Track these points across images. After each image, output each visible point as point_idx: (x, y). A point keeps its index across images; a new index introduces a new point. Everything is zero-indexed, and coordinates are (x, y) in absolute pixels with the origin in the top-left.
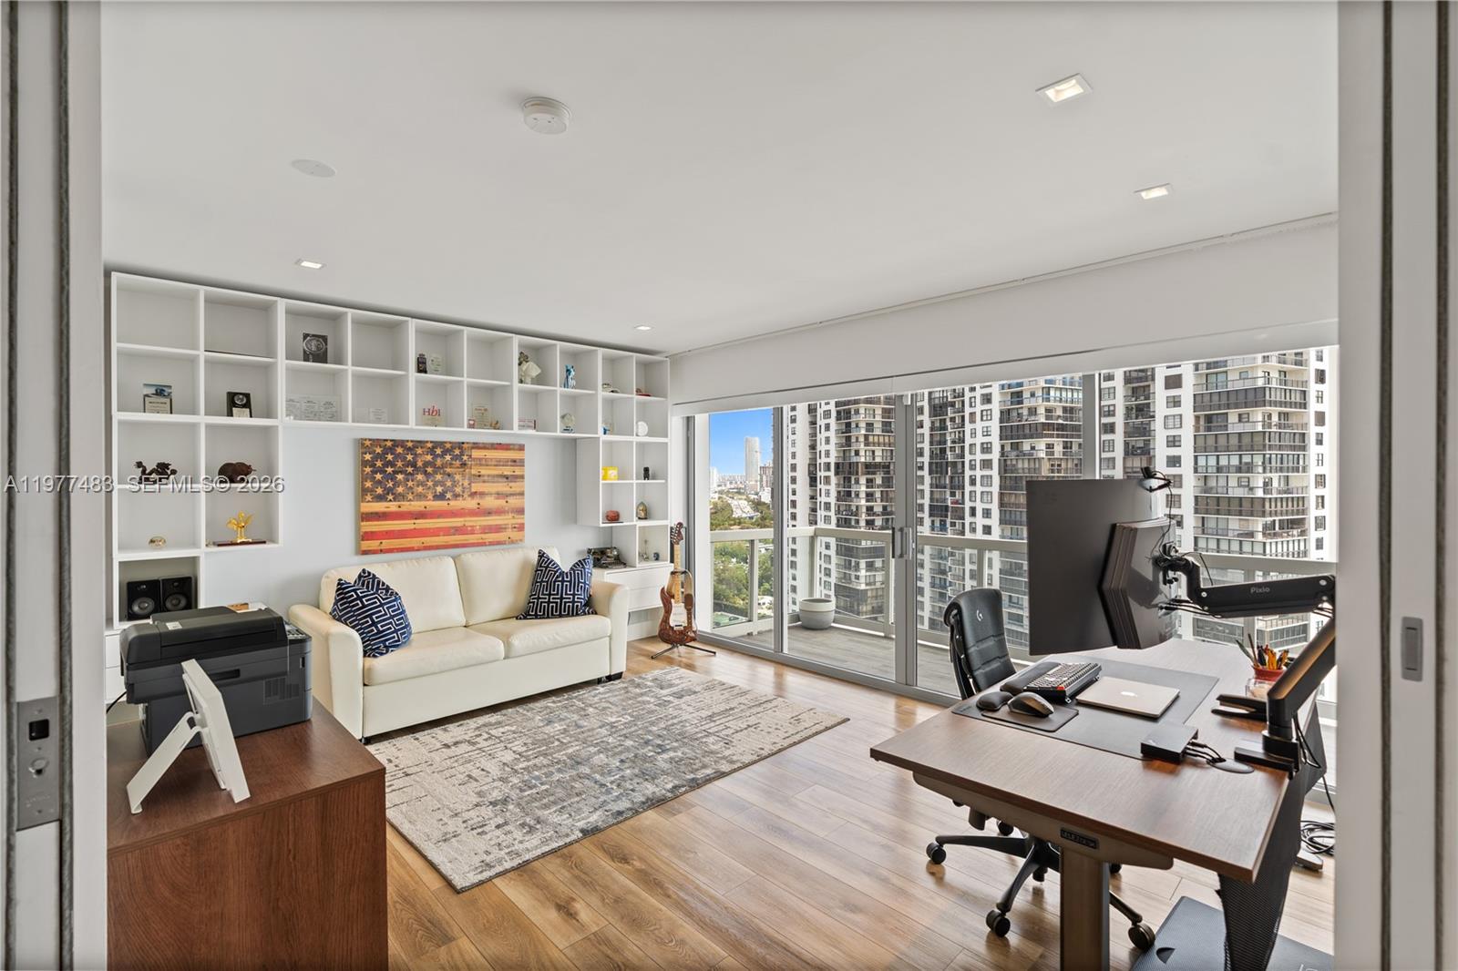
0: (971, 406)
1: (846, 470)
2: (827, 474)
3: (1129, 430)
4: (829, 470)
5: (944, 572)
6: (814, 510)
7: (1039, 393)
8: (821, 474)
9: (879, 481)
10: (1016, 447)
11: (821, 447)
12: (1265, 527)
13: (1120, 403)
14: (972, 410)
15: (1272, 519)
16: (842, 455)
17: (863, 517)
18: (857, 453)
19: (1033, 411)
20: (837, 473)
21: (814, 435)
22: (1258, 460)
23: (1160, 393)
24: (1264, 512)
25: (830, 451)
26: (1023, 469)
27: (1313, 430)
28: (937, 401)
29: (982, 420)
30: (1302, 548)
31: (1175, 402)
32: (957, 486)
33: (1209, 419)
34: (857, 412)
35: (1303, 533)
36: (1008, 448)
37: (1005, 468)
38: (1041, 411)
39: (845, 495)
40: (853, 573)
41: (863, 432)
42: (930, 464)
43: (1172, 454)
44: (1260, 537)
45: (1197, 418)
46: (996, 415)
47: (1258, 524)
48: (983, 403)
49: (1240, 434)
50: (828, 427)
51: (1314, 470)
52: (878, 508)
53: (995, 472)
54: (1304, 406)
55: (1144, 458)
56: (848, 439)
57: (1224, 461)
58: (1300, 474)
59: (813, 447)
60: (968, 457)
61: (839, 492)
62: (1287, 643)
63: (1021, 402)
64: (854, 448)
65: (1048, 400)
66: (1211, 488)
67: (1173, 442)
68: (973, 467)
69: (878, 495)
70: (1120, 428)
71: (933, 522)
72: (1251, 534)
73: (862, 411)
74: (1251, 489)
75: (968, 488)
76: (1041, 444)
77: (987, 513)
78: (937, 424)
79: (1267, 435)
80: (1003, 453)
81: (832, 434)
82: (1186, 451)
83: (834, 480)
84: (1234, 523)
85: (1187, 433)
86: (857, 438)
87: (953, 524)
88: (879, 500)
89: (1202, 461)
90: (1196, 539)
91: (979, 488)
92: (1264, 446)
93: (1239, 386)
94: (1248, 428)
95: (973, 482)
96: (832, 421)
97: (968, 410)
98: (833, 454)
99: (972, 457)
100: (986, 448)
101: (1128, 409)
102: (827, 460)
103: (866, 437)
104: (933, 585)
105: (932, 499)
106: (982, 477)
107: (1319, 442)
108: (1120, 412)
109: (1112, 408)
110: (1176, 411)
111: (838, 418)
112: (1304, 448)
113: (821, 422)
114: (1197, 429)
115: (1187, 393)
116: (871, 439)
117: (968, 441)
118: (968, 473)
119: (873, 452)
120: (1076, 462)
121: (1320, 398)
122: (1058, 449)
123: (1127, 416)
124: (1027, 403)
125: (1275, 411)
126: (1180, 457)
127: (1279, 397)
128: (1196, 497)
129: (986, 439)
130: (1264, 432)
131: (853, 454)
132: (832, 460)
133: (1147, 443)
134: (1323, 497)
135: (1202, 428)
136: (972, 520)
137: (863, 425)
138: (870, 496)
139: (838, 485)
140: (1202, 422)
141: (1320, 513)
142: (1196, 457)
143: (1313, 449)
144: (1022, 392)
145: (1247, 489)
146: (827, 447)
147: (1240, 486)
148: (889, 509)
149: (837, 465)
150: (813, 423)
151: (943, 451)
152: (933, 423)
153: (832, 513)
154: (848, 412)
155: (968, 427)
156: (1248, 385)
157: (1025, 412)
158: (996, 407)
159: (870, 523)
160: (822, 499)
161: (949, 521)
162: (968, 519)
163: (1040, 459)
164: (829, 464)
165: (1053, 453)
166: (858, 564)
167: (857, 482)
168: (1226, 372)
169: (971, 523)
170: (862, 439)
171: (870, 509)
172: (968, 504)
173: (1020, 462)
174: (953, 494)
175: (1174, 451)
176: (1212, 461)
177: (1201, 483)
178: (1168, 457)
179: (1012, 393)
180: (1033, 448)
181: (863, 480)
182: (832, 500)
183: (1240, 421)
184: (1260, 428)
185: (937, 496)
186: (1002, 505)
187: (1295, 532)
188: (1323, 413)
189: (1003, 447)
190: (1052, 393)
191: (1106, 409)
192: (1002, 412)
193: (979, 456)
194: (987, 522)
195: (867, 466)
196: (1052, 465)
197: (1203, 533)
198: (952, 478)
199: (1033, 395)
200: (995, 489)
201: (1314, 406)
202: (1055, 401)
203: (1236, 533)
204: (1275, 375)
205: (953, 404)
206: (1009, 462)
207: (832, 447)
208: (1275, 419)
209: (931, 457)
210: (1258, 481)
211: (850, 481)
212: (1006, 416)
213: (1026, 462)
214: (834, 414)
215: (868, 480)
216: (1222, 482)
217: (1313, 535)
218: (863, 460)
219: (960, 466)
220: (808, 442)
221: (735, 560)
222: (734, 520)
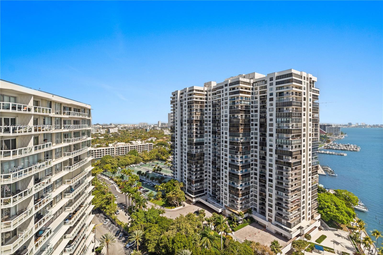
0: (222, 105)
1: (190, 122)
3: (261, 112)
4: (186, 122)
5: (215, 149)
6: (182, 133)
7: (239, 102)
8: (184, 123)
9: (199, 125)
10: (233, 116)
11: (184, 115)
12: (292, 137)
13: (259, 105)
14: (223, 106)
15: (293, 134)
16: (189, 118)
17: (194, 134)
18: (193, 117)
19: (238, 107)
20: (188, 123)
21: (182, 112)
22: (290, 120)
23: (268, 102)
24: (292, 133)
25: (186, 117)
27: (303, 112)
28: (214, 103)
29: (225, 109)
30: (300, 142)
31: (272, 105)
32: (218, 126)
33: (279, 109)
34: (193, 106)
35: (301, 138)
36: (231, 116)
37: (230, 122)
38: (240, 106)
39: (190, 129)
40: (192, 150)
41: (195, 111)
42: (212, 120)
44: (291, 139)
45: (277, 109)
47: (290, 136)
48: (225, 104)
49: (286, 113)
50: (185, 110)
51: (303, 122)
52: (199, 132)
53: (228, 122)
54: (301, 106)
55: (264, 119)
56: (191, 113)
57: (283, 120)
58: (300, 123)
59: (182, 115)
60: (221, 118)
61: (188, 128)
62: (297, 165)
63: (234, 104)
64: (192, 116)
65: (241, 104)
66: (280, 127)
67: (271, 115)
68: (223, 121)
69: (199, 128)
70: (259, 111)
71: (213, 136)
72: (289, 138)
73: (194, 106)
75: (222, 127)
76: (240, 115)
77: (226, 133)
78: (214, 110)
80: (230, 117)
81: (186, 112)
82: (274, 117)
83: (187, 124)
84: (285, 136)
85: (274, 113)
86: (193, 113)
87: (218, 136)
88: (199, 130)
89: (278, 120)
90: (276, 139)
91: (224, 127)
92: (292, 116)
93: (286, 101)
94: (288, 112)
95: (223, 125)
96: (187, 108)
97: (222, 106)
98: (187, 117)
99: (222, 118)
100: (226, 116)
101: (261, 106)
102: (185, 119)
103: (195, 113)
104: (213, 152)
105: (212, 130)
106: (225, 124)
107: (304, 115)
108: (259, 107)
109: (257, 106)
110: (272, 107)
111: (188, 108)
112: (301, 117)
113: (184, 109)
114: (277, 112)
115: (274, 102)
116: (197, 113)
117: (222, 114)
118: (222, 123)
119: (197, 117)
120: (248, 120)
121: (304, 105)
122: (244, 117)
123: (261, 108)
124: (236, 105)
125: (294, 107)
126: (272, 119)
127: (295, 104)
128: (276, 129)
129: (226, 114)
130: (292, 113)
131: (192, 117)
132: (187, 119)
133: (265, 115)
134: (305, 129)
136: (222, 135)
137: (195, 110)
138: (196, 129)
139: (188, 126)
140: (278, 110)
141: (304, 133)
142: (276, 119)
143: (303, 117)
144: (235, 101)
145: (288, 127)
146: (185, 115)
147: (286, 126)
148: (201, 132)
149: (188, 120)
150: (182, 109)
151: (216, 117)
152: (213, 109)
153: (186, 133)
154: (191, 106)
155: (222, 110)
156: (288, 101)
157: (236, 107)
158: (228, 105)
159: (196, 136)
160: (184, 130)
161: (217, 135)
162: (221, 135)
163: (239, 119)
164: (186, 120)
165: (242, 118)
166: (193, 147)
167: (193, 125)
168: (283, 97)
169: (222, 136)
170: (194, 113)
171: (196, 132)
172: (221, 131)
173: (234, 120)
174: (218, 128)
175: (271, 117)
176: (280, 120)
177: (277, 125)
178: (270, 119)
179: (233, 102)
180: (238, 116)
181: (194, 124)
182: (187, 130)
183: (286, 110)
184: (291, 112)
185: (214, 129)
186: (230, 131)
187: (299, 138)
188: (305, 108)
189: (230, 116)
190: (242, 102)
191: (255, 106)
192: (230, 107)
193: (224, 118)
194: (226, 136)
195: (196, 121)
196: (242, 121)
197: (278, 138)
198: (217, 124)
199: (238, 102)
200: (228, 127)
201: (303, 107)
202: (243, 104)
203: (285, 138)
204: (294, 98)
205: (218, 104)
206: (232, 120)
207: (186, 116)
208: (294, 109)
209: (212, 118)
210: (291, 125)
211: (191, 125)
212: (231, 108)
213: (236, 120)
214: (187, 106)
215: (196, 125)
216: (282, 125)
217: (303, 138)
218: (194, 119)
219: (220, 121)
220: (180, 114)
221: (163, 146)
222: (164, 135)
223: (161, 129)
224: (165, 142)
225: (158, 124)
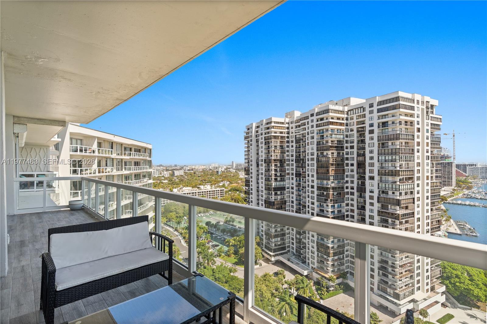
1: (268, 162)
2: (262, 163)
3: (359, 148)
4: (262, 161)
5: (300, 196)
6: (258, 175)
7: (329, 136)
8: (260, 163)
9: (279, 165)
10: (322, 153)
11: (260, 154)
12: (400, 180)
13: (355, 139)
14: (308, 141)
15: (402, 177)
16: (267, 156)
17: (273, 177)
18: (271, 156)
19: (327, 142)
20: (265, 163)
21: (258, 150)
22: (397, 157)
23: (367, 135)
24: (399, 175)
25: (263, 156)
26: (324, 161)
27: (416, 148)
28: (298, 138)
29: (311, 144)
30: (412, 187)
31: (372, 139)
32: (303, 167)
33: (383, 144)
34: (271, 142)
35: (413, 182)
36: (319, 154)
37: (318, 161)
38: (330, 141)
39: (268, 170)
40: (270, 196)
41: (273, 149)
42: (296, 159)
43: (371, 156)
44: (398, 183)
45: (379, 144)
46: (315, 143)
47: (397, 179)
48: (311, 139)
49: (392, 149)
50: (262, 148)
51: (416, 161)
52: (278, 174)
53: (315, 162)
54: (413, 140)
55: (363, 157)
56: (269, 151)
57: (387, 158)
58: (412, 162)
59: (258, 154)
60: (307, 157)
61: (266, 169)
62: (407, 218)
63: (323, 139)
64: (270, 154)
65: (332, 138)
66: (384, 167)
67: (371, 152)
68: (308, 161)
69: (278, 170)
70: (355, 147)
71: (297, 179)
72: (396, 182)
73: (273, 142)
74: (396, 167)
75: (307, 167)
76: (330, 153)
77: (313, 176)
78: (298, 146)
79: (400, 149)
80: (318, 156)
81: (263, 149)
82: (375, 155)
83: (264, 165)
84: (390, 179)
85: (376, 149)
86: (271, 151)
87: (303, 180)
88: (279, 172)
89: (380, 158)
90: (378, 184)
91: (310, 167)
92: (399, 153)
93: (391, 133)
94: (394, 147)
96: (263, 145)
97: (307, 141)
98: (264, 156)
99: (308, 157)
100: (312, 154)
101: (358, 141)
102: (262, 158)
103: (274, 151)
104: (297, 200)
105: (296, 171)
106: (311, 164)
107: (418, 152)
108: (356, 142)
109: (353, 141)
110: (372, 141)
111: (265, 144)
112: (413, 154)
113: (260, 145)
114: (379, 147)
115: (375, 135)
116: (276, 151)
117: (307, 152)
118: (307, 162)
119: (277, 155)
120: (341, 158)
121: (418, 137)
122: (335, 155)
123: (358, 143)
124: (325, 139)
125: (404, 141)
126: (373, 157)
127: (404, 137)
128: (379, 170)
129: (312, 151)
130: (399, 148)
132: (263, 158)
133: (364, 152)
134: (419, 170)
135: (381, 147)
136: (308, 178)
137: (273, 147)
138: (276, 170)
139: (265, 167)
140: (381, 145)
141: (418, 175)
142: (378, 157)
143: (416, 154)
144: (323, 135)
145: (394, 167)
146: (262, 154)
147: (392, 166)
148: (282, 174)
149: (265, 160)
150: (258, 146)
151: (300, 155)
152: (296, 146)
153: (263, 176)
154: (269, 142)
155: (307, 147)
156: (394, 133)
157: (325, 142)
158: (315, 140)
159: (276, 180)
160: (260, 171)
161: (301, 179)
162: (307, 178)
163: (329, 158)
164: (262, 159)
165: (333, 156)
166: (272, 193)
167: (271, 166)
168: (388, 128)
170: (273, 151)
171: (276, 175)
172: (307, 173)
173: (323, 158)
174: (303, 170)
175: (371, 155)
176: (383, 158)
177: (380, 165)
178: (370, 157)
179: (321, 136)
180: (327, 154)
181: (273, 165)
182: (263, 172)
183: (392, 145)
184: (398, 147)
185: (298, 170)
186: (317, 173)
187: (410, 181)
188: (419, 142)
190: (333, 135)
191: (351, 141)
192: (317, 142)
193: (310, 157)
194: (313, 179)
195: (275, 160)
196: (333, 160)
197: (381, 182)
198: (302, 164)
199: (327, 136)
200: (315, 168)
201: (416, 140)
202: (334, 138)
203: (391, 182)
204: (403, 129)
205: (302, 140)
206: (319, 159)
207: (263, 154)
208: (404, 144)
209: (296, 157)
210: (398, 165)
211: (269, 165)
212: (319, 143)
213: (325, 158)
214: (264, 143)
215: (275, 165)
216: (387, 165)
217: (416, 182)
218: (273, 158)
219: (305, 160)
220: (256, 152)
221: (238, 192)
222: (239, 178)
223: (235, 171)
224: (240, 187)
225: (232, 164)
